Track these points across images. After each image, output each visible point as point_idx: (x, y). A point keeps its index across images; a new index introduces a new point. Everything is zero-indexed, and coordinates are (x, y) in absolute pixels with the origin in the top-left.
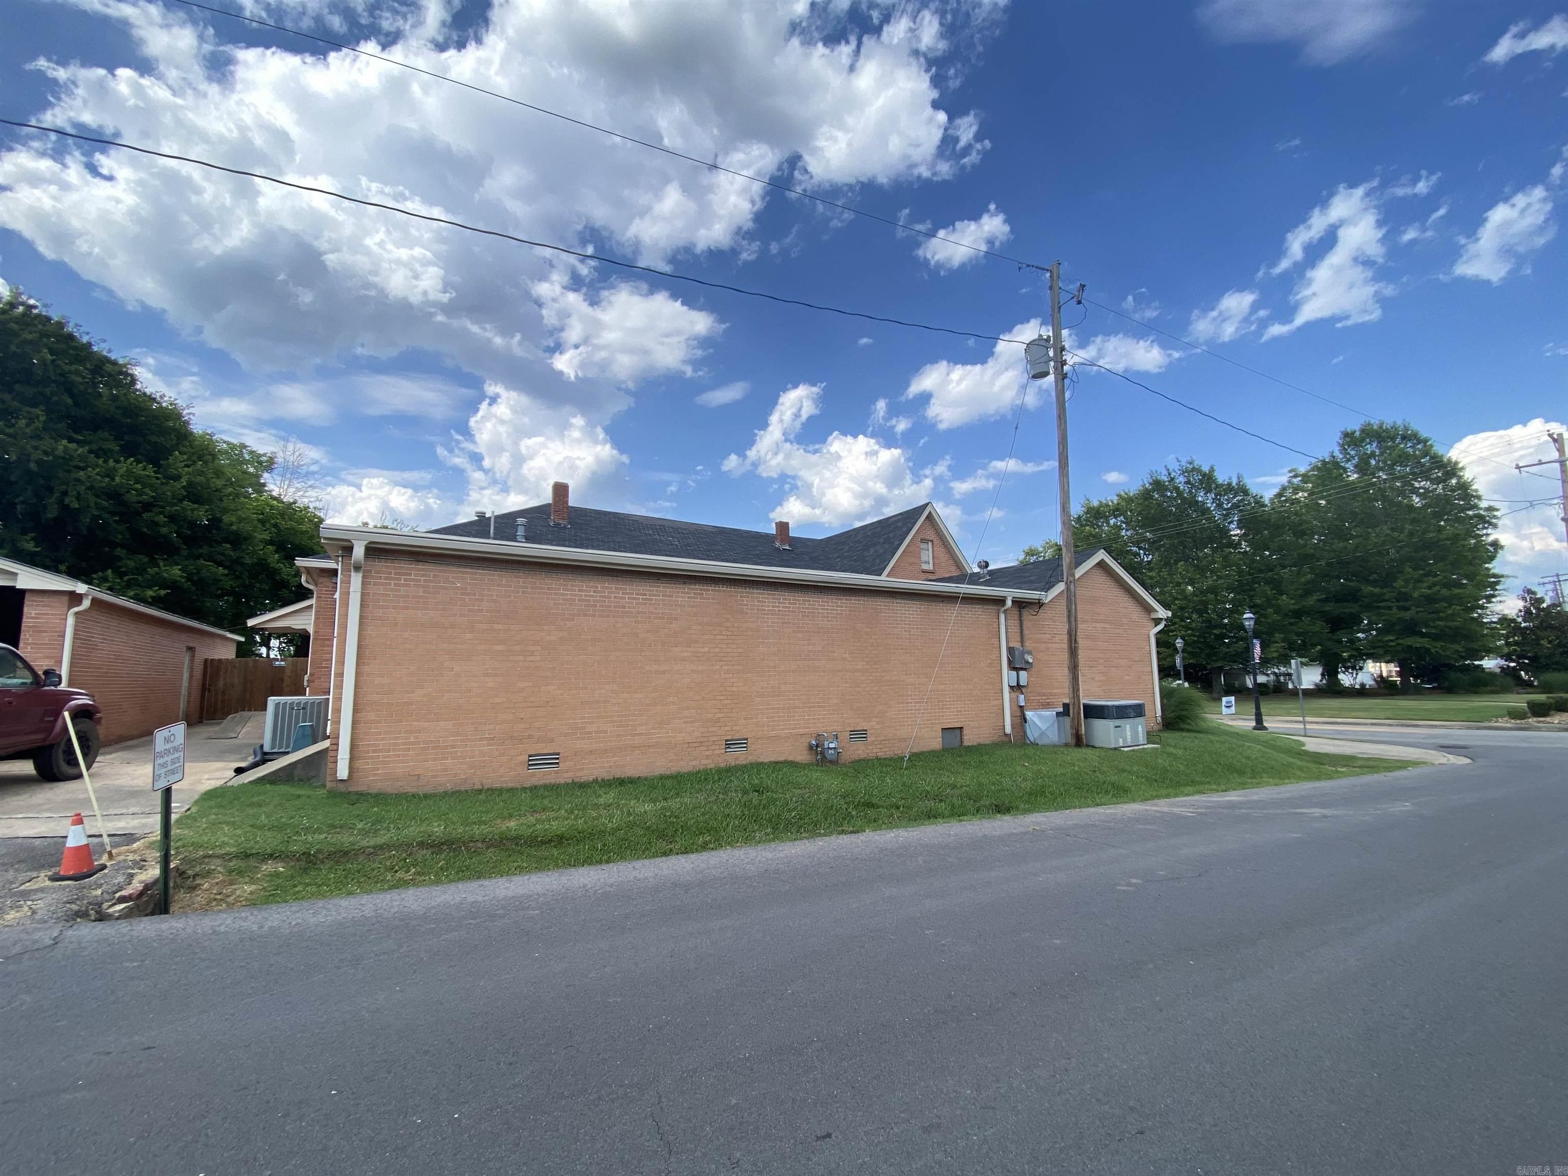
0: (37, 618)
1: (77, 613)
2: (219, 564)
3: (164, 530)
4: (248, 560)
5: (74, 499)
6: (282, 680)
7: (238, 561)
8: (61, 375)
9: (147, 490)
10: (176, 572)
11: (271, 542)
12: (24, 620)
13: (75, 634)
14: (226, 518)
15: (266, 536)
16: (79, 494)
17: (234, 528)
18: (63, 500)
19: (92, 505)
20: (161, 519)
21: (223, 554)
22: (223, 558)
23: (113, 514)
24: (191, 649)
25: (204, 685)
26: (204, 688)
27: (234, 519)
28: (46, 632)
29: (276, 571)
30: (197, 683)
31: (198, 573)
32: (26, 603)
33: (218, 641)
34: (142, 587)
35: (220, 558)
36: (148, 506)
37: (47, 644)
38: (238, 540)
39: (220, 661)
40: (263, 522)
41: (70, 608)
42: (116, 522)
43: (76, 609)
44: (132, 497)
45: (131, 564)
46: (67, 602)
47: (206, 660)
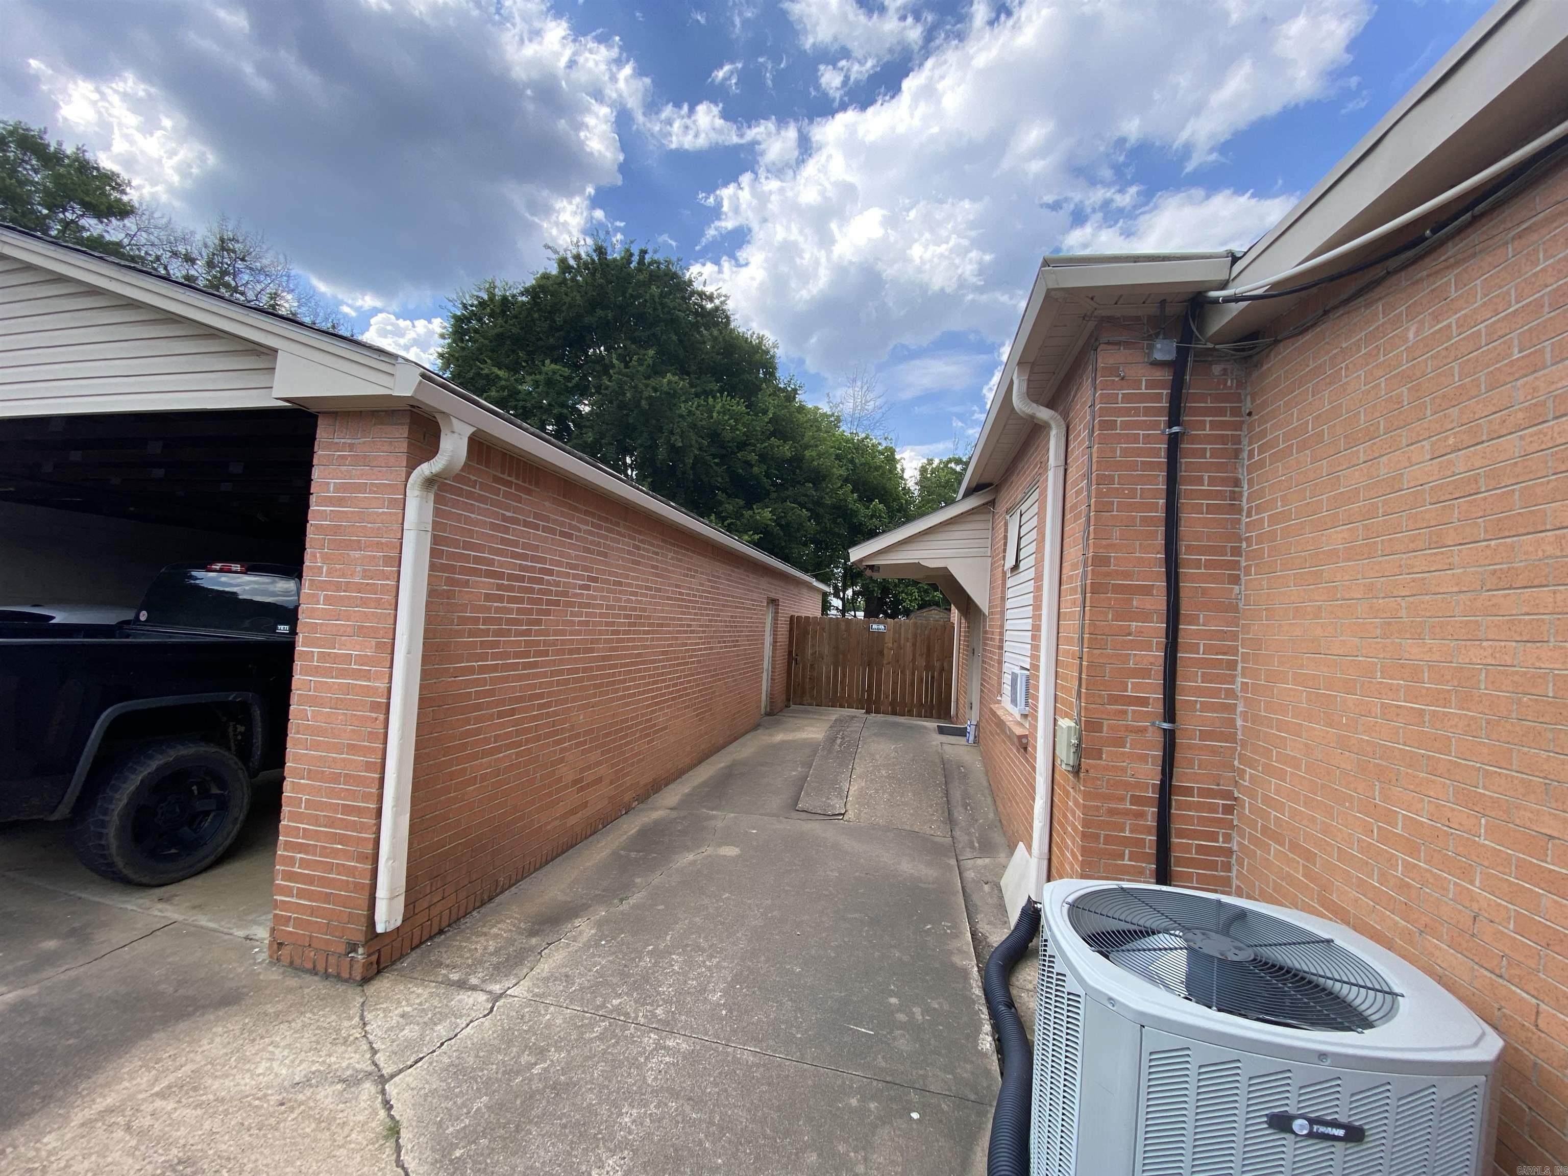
0: (340, 502)
1: (430, 482)
2: (802, 506)
3: (756, 470)
4: (828, 501)
5: (678, 437)
6: (881, 653)
7: (818, 503)
8: (669, 313)
9: (740, 426)
10: (767, 514)
11: (846, 480)
12: (314, 507)
13: (434, 553)
14: (808, 453)
15: (843, 472)
16: (683, 432)
17: (815, 463)
18: (670, 440)
19: (694, 442)
20: (753, 457)
21: (806, 495)
22: (806, 499)
23: (714, 456)
24: (773, 602)
25: (790, 653)
26: (791, 658)
27: (814, 454)
28: (358, 546)
29: (854, 513)
30: (782, 654)
31: (785, 517)
32: (320, 454)
33: (804, 591)
34: (740, 532)
35: (803, 499)
36: (742, 446)
37: (360, 588)
38: (818, 478)
39: (807, 618)
40: (838, 457)
41: (412, 466)
42: (717, 464)
43: (426, 469)
44: (727, 435)
45: (730, 508)
46: (404, 446)
47: (792, 617)
